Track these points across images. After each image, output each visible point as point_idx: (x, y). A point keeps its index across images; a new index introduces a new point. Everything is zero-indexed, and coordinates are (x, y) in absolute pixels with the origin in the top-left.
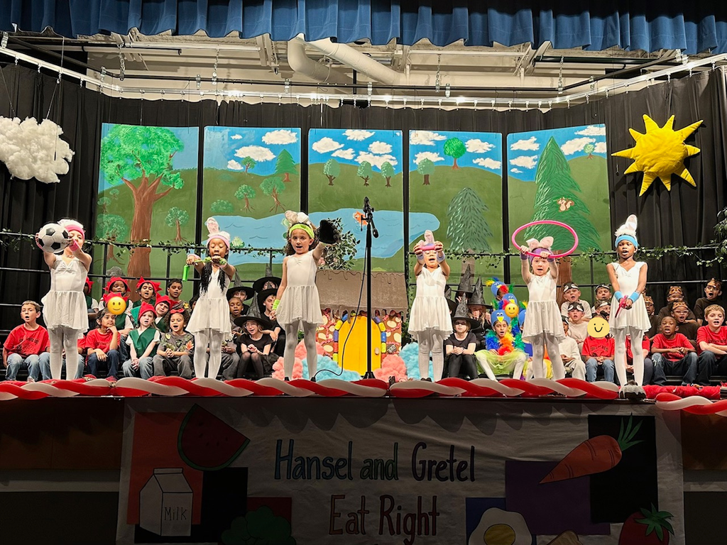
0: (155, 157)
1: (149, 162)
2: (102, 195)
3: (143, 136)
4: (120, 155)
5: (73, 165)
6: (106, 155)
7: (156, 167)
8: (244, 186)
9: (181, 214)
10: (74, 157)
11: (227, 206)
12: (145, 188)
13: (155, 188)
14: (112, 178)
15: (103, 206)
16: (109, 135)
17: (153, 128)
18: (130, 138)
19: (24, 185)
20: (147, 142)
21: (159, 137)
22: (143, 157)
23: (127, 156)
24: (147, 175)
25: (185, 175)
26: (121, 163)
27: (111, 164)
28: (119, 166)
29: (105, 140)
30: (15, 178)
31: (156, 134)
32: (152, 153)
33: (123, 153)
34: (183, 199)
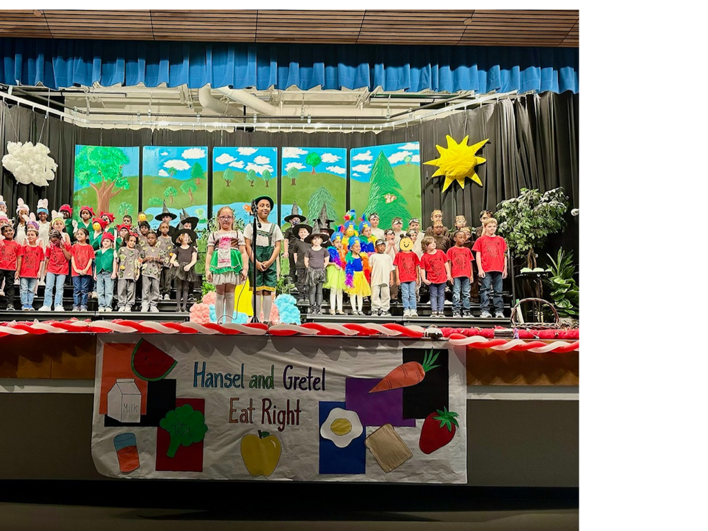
0: (111, 168)
1: (107, 171)
2: (77, 194)
3: (102, 154)
4: (88, 166)
5: (57, 173)
6: (78, 167)
7: (112, 175)
8: (169, 188)
9: (128, 206)
10: (58, 168)
11: (158, 201)
12: (104, 189)
13: (111, 189)
14: (83, 182)
15: (77, 201)
16: (80, 153)
17: (109, 148)
18: (94, 156)
19: (26, 188)
20: (105, 158)
21: (113, 155)
22: (103, 167)
23: (92, 167)
24: (106, 181)
25: (131, 180)
26: (88, 172)
27: (82, 173)
28: (87, 174)
29: (77, 157)
30: (20, 183)
31: (111, 152)
32: (109, 166)
33: (89, 165)
34: (130, 197)
